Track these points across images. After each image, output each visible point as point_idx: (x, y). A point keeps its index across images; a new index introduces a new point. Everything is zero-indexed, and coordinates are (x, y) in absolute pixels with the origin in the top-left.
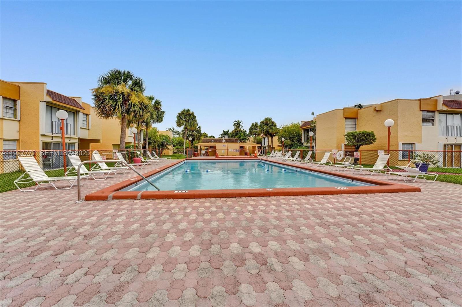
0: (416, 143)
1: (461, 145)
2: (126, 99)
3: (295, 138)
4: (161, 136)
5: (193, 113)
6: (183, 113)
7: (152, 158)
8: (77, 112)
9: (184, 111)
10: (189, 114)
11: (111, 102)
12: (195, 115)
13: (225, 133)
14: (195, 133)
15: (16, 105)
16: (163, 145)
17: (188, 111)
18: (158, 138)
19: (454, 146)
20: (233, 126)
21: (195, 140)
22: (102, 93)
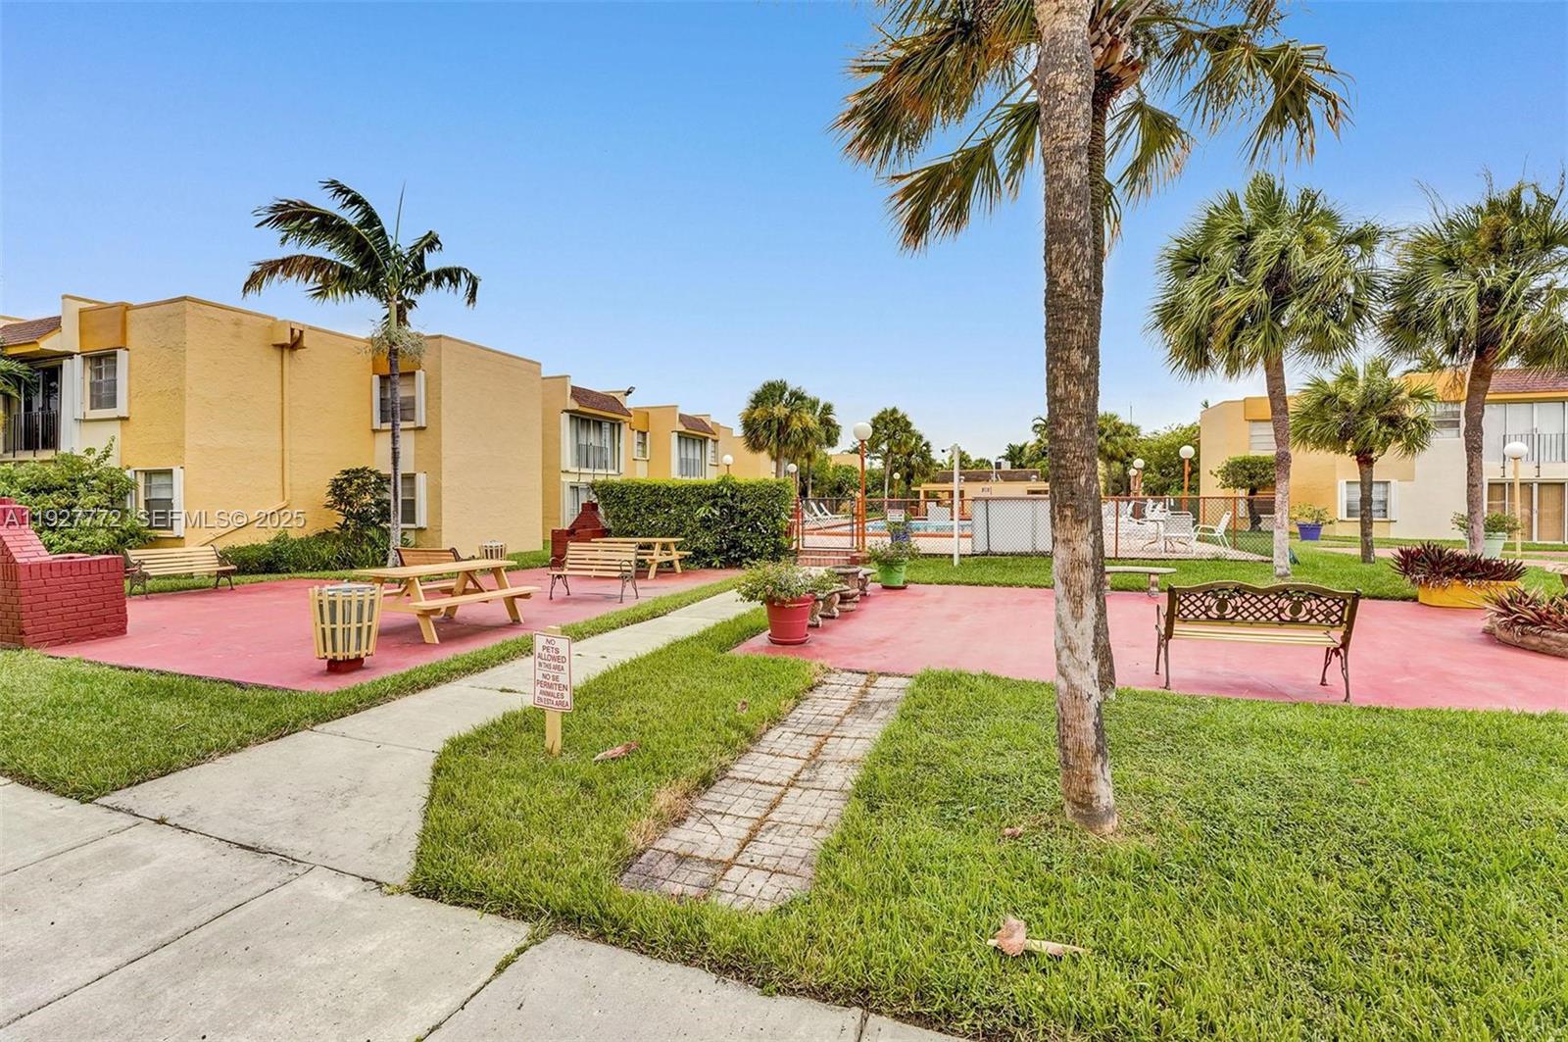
0: (1393, 481)
1: (1563, 484)
2: (783, 426)
3: (1174, 466)
4: (837, 468)
5: (904, 417)
6: (882, 419)
7: (820, 515)
8: (706, 438)
9: (885, 412)
10: (896, 419)
11: (764, 433)
12: (908, 419)
13: (1015, 454)
14: (915, 460)
15: (645, 439)
16: (839, 489)
17: (894, 411)
18: (830, 474)
19: (1535, 486)
20: (1032, 433)
21: (915, 477)
22: (755, 419)
